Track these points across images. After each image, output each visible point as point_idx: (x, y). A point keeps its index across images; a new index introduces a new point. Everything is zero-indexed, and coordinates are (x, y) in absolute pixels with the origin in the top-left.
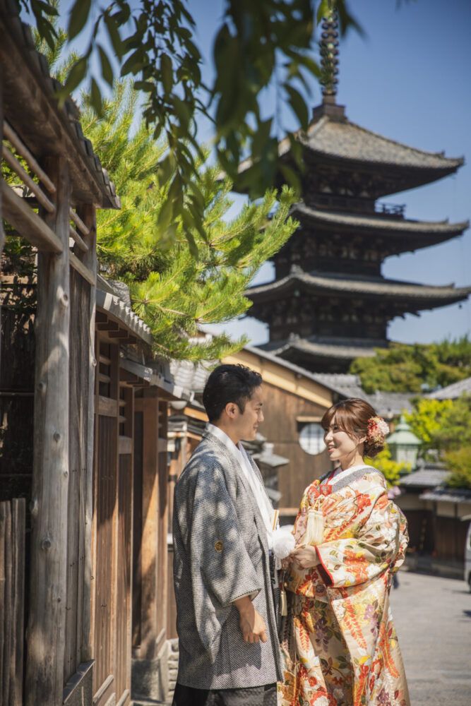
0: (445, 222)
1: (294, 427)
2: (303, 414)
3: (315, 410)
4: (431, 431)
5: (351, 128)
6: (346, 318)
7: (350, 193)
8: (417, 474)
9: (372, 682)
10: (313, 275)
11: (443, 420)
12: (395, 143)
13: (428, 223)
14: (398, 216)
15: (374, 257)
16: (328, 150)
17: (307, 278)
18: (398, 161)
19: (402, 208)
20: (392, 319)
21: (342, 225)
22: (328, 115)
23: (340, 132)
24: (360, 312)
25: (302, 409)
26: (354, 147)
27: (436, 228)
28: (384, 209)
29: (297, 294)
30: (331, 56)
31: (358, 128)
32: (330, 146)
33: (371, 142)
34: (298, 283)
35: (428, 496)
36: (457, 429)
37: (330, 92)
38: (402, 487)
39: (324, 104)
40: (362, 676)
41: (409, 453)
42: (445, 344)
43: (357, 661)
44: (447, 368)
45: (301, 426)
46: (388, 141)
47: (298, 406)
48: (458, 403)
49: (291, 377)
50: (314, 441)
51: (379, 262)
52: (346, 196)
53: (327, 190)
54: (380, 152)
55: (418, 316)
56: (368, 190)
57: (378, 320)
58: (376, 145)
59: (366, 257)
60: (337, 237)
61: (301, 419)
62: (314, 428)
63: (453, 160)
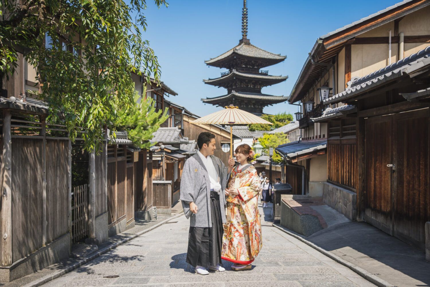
0: (280, 76)
1: (220, 145)
2: (223, 141)
3: (226, 139)
4: (266, 144)
5: (251, 46)
6: (250, 106)
7: (251, 67)
8: (261, 157)
9: (253, 227)
10: (239, 93)
11: (270, 141)
12: (265, 51)
13: (276, 77)
14: (266, 74)
15: (258, 87)
16: (243, 54)
17: (237, 94)
18: (266, 57)
19: (267, 71)
20: (264, 107)
21: (248, 77)
22: (244, 42)
23: (248, 48)
24: (254, 105)
25: (222, 139)
26: (252, 52)
27: (278, 78)
28: (262, 72)
29: (234, 99)
30: (245, 24)
31: (254, 46)
32: (244, 53)
33: (257, 51)
34: (234, 96)
35: (263, 164)
36: (273, 143)
37: (245, 35)
38: (257, 161)
39: (243, 39)
40: (251, 225)
41: (259, 150)
42: (279, 115)
43: (249, 221)
44: (278, 123)
45: (222, 144)
46: (263, 50)
47: (221, 138)
48: (274, 135)
49: (219, 130)
50: (226, 149)
51: (260, 89)
52: (250, 68)
53: (244, 66)
54: (260, 54)
55: (272, 105)
56: (257, 66)
57: (260, 107)
58: (259, 52)
59: (256, 87)
60: (247, 81)
61: (222, 142)
62: (226, 145)
63: (283, 57)
